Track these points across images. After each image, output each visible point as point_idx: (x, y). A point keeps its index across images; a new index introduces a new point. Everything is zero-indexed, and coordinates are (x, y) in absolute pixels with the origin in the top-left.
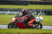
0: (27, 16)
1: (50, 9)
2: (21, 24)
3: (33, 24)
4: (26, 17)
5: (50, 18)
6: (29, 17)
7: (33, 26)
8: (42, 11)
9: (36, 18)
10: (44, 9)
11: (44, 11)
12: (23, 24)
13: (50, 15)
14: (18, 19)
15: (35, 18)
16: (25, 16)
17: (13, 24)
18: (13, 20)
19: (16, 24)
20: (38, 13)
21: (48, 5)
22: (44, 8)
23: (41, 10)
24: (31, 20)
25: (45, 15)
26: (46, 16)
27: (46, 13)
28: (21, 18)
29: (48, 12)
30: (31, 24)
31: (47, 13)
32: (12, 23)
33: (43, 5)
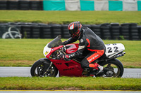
0: (82, 41)
1: (36, 20)
2: (67, 64)
3: (99, 63)
4: (81, 44)
5: (36, 45)
6: (88, 44)
7: (99, 69)
8: (13, 26)
9: (107, 46)
10: (19, 21)
11: (18, 27)
12: (72, 63)
13: (37, 38)
14: (59, 49)
15: (103, 48)
16: (78, 42)
17: (44, 64)
18: (44, 52)
19: (53, 65)
20: (4, 33)
21: (30, 11)
22: (20, 19)
23: (12, 24)
24: (94, 52)
25: (22, 37)
26: (24, 40)
27: (25, 33)
28: (67, 47)
29: (29, 29)
30: (93, 62)
31: (27, 31)
32: (43, 62)
33: (16, 11)
